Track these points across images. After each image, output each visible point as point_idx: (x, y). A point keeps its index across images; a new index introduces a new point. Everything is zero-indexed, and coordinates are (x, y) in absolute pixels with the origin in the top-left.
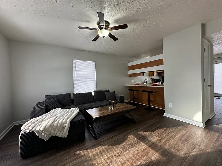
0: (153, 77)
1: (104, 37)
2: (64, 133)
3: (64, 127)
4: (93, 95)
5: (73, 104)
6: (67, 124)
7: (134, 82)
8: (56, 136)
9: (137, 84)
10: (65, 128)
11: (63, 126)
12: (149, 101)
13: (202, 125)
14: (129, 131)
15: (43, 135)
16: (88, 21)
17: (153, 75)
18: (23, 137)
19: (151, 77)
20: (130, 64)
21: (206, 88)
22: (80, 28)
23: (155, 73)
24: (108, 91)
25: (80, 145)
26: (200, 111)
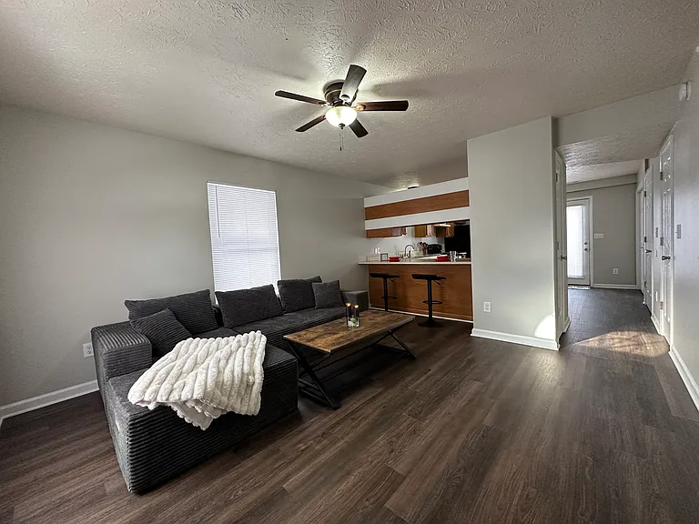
0: (424, 240)
1: (342, 125)
2: (252, 403)
3: (249, 386)
4: (277, 292)
5: (221, 324)
6: (257, 376)
7: (381, 251)
8: (232, 414)
9: (392, 259)
10: (255, 387)
11: (248, 382)
12: (430, 302)
13: (555, 346)
14: (409, 378)
15: (200, 411)
16: (301, 78)
17: (425, 235)
18: (141, 426)
19: (419, 240)
20: (370, 202)
21: (559, 260)
22: (280, 94)
23: (430, 229)
24: (318, 280)
25: (299, 429)
26: (551, 314)
